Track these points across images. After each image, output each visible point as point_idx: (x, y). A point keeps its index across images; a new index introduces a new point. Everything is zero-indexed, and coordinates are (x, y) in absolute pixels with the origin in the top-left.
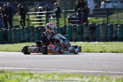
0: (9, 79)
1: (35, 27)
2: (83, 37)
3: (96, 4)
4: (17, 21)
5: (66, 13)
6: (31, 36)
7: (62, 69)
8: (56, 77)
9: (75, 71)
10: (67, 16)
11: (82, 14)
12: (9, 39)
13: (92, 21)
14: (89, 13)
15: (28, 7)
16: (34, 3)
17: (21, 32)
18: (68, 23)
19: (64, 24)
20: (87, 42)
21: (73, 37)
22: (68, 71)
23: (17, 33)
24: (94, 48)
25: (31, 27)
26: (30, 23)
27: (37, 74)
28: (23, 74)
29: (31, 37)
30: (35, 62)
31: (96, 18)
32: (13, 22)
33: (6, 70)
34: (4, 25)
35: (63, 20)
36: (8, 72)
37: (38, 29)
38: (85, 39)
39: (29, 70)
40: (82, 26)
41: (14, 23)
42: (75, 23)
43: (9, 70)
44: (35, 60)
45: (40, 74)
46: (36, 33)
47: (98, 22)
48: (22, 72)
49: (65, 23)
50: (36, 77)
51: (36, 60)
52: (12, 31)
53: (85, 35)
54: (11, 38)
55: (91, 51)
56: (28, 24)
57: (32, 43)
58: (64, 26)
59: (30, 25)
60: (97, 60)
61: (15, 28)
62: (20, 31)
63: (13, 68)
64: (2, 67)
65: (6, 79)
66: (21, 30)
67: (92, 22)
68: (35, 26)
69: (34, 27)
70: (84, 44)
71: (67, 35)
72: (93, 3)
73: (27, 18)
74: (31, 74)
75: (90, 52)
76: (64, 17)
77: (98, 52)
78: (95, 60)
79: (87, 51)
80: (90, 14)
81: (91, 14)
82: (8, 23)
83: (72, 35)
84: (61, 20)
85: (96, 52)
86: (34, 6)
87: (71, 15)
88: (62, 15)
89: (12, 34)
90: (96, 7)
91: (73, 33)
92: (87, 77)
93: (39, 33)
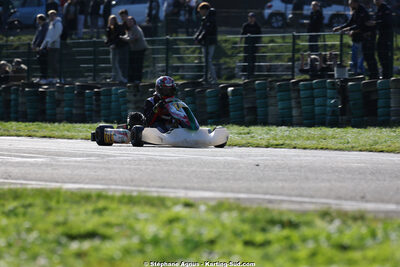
0: (381, 243)
12: (379, 110)
32: (395, 57)
33: (369, 212)
36: (376, 219)
41: (398, 59)
43: (380, 212)
52: (392, 85)
54: (390, 107)
63: (392, 207)
64: (356, 201)
65: (369, 242)
89: (392, 96)
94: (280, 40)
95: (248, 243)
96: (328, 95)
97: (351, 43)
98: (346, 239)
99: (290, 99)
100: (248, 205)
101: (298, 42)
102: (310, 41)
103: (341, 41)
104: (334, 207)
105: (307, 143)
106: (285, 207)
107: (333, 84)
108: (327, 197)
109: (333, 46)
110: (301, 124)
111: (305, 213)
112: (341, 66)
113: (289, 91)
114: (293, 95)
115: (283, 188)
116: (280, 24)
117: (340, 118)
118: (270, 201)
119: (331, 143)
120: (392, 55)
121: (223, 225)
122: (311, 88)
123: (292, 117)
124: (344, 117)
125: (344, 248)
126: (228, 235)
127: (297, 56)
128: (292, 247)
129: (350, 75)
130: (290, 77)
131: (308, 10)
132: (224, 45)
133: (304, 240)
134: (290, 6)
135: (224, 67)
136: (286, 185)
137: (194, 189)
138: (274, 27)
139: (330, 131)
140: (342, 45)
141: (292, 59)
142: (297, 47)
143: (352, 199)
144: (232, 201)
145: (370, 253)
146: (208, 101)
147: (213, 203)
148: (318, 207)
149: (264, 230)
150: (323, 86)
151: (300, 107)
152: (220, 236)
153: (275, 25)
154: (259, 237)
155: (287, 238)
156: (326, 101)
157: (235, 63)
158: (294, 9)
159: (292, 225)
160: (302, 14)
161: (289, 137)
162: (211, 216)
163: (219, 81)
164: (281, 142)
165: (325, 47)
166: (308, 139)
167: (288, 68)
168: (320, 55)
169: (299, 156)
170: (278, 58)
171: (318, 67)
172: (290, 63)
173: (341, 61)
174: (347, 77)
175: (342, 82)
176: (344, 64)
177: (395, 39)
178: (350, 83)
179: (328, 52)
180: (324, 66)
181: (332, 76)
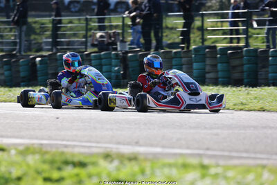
1: (218, 48)
4: (173, 31)
6: (208, 68)
8: (266, 175)
17: (184, 60)
23: (174, 62)
25: (209, 47)
26: (205, 37)
27: (218, 165)
28: (185, 166)
29: (208, 73)
30: (217, 134)
32: (164, 34)
33: (139, 154)
36: (146, 159)
37: (226, 54)
39: (200, 155)
41: (167, 36)
43: (149, 154)
44: (215, 131)
45: (227, 168)
46: (221, 63)
48: (180, 161)
50: (216, 176)
51: (219, 131)
56: (201, 41)
57: (211, 88)
59: (207, 43)
61: (168, 50)
62: (181, 58)
63: (158, 150)
65: (140, 178)
66: (182, 55)
68: (220, 46)
69: (215, 47)
73: (197, 23)
74: (204, 167)
93: (228, 63)
94: (76, 22)
95: (47, 179)
96: (113, 63)
98: (122, 176)
100: (49, 149)
101: (90, 23)
102: (99, 22)
103: (123, 22)
104: (114, 150)
106: (77, 150)
107: (117, 55)
108: (110, 142)
109: (116, 27)
111: (92, 155)
112: (123, 41)
115: (76, 136)
116: (77, 9)
117: (122, 81)
118: (66, 146)
121: (28, 165)
122: (100, 58)
124: (125, 80)
126: (32, 173)
127: (89, 33)
129: (130, 48)
130: (84, 50)
132: (34, 25)
133: (90, 176)
135: (33, 42)
137: (8, 137)
138: (72, 12)
140: (124, 25)
141: (85, 36)
142: (89, 27)
143: (128, 144)
144: (36, 146)
146: (21, 69)
147: (21, 148)
149: (59, 169)
150: (109, 57)
152: (25, 174)
153: (73, 10)
154: (55, 175)
155: (77, 175)
156: (111, 68)
157: (42, 39)
159: (82, 165)
162: (19, 159)
163: (29, 53)
165: (111, 27)
167: (82, 43)
168: (107, 33)
170: (75, 35)
172: (84, 39)
173: (123, 37)
174: (127, 49)
175: (123, 53)
176: (125, 40)
177: (164, 21)
178: (130, 55)
179: (113, 31)
180: (110, 41)
181: (115, 49)
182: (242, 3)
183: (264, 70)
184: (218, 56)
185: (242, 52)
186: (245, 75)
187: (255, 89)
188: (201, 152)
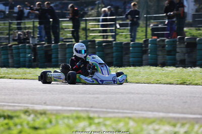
0: (55, 126)
2: (175, 59)
3: (198, 5)
5: (147, 19)
7: (142, 110)
8: (131, 123)
9: (162, 115)
10: (150, 25)
11: (174, 22)
12: (53, 60)
13: (190, 33)
14: (185, 20)
15: (86, 9)
16: (96, 1)
18: (150, 36)
19: (144, 37)
20: (181, 68)
21: (159, 59)
22: (150, 115)
23: (68, 51)
24: (193, 78)
25: (90, 41)
26: (88, 35)
27: (99, 118)
28: (78, 118)
30: (97, 98)
31: (197, 28)
32: (61, 33)
33: (49, 110)
34: (46, 38)
35: (142, 31)
36: (52, 114)
37: (102, 45)
38: (178, 63)
39: (87, 111)
40: (175, 42)
41: (62, 34)
42: (163, 35)
43: (54, 110)
44: (96, 96)
45: (105, 119)
47: (200, 36)
48: (75, 114)
49: (146, 35)
50: (99, 123)
51: (99, 96)
52: (59, 47)
53: (178, 57)
54: (58, 58)
55: (188, 82)
56: (85, 37)
58: (145, 41)
59: (89, 39)
60: (198, 97)
61: (63, 43)
62: (72, 48)
63: (59, 108)
64: (42, 105)
65: (48, 125)
67: (191, 36)
68: (97, 40)
69: (94, 41)
70: (176, 71)
71: (149, 55)
72: (193, 3)
73: (83, 25)
74: (90, 118)
75: (187, 85)
76: (145, 25)
77: (200, 85)
78: (194, 97)
79: (182, 82)
80: (187, 21)
81: (189, 22)
82: (52, 33)
83: (157, 55)
84: (140, 31)
85: (196, 84)
86: (96, 7)
87: (156, 23)
88: (141, 22)
89: (59, 52)
90: (197, 11)
91: (160, 53)
92: (183, 125)
93: (103, 51)
94: (2, 25)
96: (27, 52)
97: (38, 25)
98: (37, 125)
99: (8, 54)
101: (12, 25)
102: (17, 25)
103: (34, 24)
104: (30, 108)
105: (17, 76)
106: (6, 108)
108: (27, 103)
109: (29, 28)
110: (13, 67)
111: (15, 111)
112: (33, 37)
113: (7, 50)
114: (10, 52)
115: (5, 99)
116: (3, 16)
117: (33, 63)
119: (29, 76)
120: (59, 31)
122: (18, 48)
123: (8, 63)
124: (35, 63)
125: (36, 128)
127: (11, 32)
128: (9, 129)
129: (38, 42)
130: (8, 43)
131: (16, 9)
133: (16, 125)
134: (8, 8)
136: (6, 97)
139: (28, 70)
140: (34, 27)
141: (9, 34)
142: (11, 28)
143: (39, 104)
145: (49, 131)
148: (22, 108)
150: (24, 48)
151: (13, 58)
155: (7, 124)
156: (25, 55)
158: (10, 9)
160: (13, 12)
161: (7, 73)
164: (3, 76)
165: (25, 28)
166: (17, 74)
167: (6, 39)
168: (23, 32)
169: (13, 83)
170: (1, 34)
171: (22, 38)
172: (8, 36)
173: (34, 35)
174: (36, 43)
175: (34, 45)
176: (35, 36)
177: (60, 24)
178: (38, 46)
179: (27, 31)
180: (25, 37)
181: (29, 43)
182: (109, 13)
183: (127, 56)
184: (97, 47)
185: (112, 44)
186: (114, 59)
187: (121, 68)
188: (88, 109)
